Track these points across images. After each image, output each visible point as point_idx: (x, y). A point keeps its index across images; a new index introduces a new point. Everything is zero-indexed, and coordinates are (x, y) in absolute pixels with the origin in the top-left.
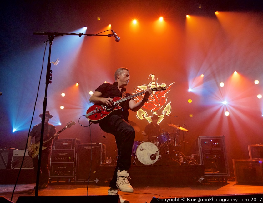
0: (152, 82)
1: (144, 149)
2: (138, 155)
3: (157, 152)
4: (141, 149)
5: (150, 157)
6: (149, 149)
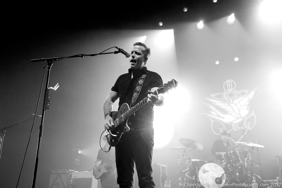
0: (229, 89)
3: (223, 175)
5: (215, 181)
6: (213, 171)
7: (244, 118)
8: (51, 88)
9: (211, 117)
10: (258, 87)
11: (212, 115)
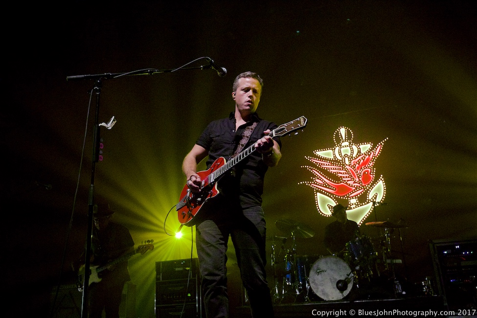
0: (343, 142)
1: (323, 271)
2: (313, 282)
3: (348, 275)
4: (318, 271)
5: (335, 286)
6: (332, 270)
7: (368, 188)
8: (103, 124)
9: (315, 188)
10: (387, 138)
11: (316, 184)
